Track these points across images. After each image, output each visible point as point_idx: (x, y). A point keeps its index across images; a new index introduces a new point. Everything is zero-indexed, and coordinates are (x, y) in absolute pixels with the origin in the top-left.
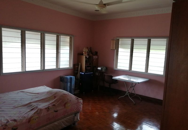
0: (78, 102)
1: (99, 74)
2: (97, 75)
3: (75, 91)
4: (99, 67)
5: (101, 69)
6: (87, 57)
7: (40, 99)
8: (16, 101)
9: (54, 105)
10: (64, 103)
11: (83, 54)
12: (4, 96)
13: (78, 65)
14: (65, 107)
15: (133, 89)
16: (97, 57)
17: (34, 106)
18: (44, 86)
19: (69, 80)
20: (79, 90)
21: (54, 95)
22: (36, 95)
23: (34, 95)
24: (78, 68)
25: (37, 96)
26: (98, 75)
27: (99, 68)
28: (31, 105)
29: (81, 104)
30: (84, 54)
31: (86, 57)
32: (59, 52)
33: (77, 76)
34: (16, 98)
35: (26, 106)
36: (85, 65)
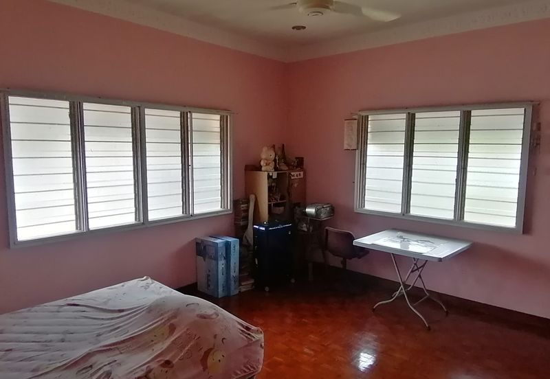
0: (251, 343)
1: (311, 228)
2: (304, 231)
3: (240, 285)
4: (311, 205)
5: (316, 212)
6: (272, 176)
7: (122, 338)
8: (46, 345)
9: (168, 363)
10: (202, 353)
11: (259, 168)
12: (14, 325)
13: (248, 202)
14: (205, 368)
15: (420, 276)
16: (302, 173)
17: (100, 369)
18: (145, 277)
19: (222, 252)
20: (252, 281)
21: (169, 320)
22: (112, 319)
23: (108, 319)
24: (247, 211)
25: (118, 320)
26: (306, 230)
27: (311, 210)
28: (91, 366)
29: (259, 348)
30: (263, 169)
31: (270, 177)
32: (188, 166)
33: (246, 237)
34: (47, 334)
35: (75, 370)
36: (269, 201)
